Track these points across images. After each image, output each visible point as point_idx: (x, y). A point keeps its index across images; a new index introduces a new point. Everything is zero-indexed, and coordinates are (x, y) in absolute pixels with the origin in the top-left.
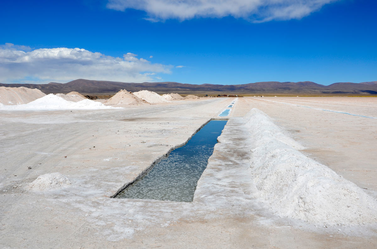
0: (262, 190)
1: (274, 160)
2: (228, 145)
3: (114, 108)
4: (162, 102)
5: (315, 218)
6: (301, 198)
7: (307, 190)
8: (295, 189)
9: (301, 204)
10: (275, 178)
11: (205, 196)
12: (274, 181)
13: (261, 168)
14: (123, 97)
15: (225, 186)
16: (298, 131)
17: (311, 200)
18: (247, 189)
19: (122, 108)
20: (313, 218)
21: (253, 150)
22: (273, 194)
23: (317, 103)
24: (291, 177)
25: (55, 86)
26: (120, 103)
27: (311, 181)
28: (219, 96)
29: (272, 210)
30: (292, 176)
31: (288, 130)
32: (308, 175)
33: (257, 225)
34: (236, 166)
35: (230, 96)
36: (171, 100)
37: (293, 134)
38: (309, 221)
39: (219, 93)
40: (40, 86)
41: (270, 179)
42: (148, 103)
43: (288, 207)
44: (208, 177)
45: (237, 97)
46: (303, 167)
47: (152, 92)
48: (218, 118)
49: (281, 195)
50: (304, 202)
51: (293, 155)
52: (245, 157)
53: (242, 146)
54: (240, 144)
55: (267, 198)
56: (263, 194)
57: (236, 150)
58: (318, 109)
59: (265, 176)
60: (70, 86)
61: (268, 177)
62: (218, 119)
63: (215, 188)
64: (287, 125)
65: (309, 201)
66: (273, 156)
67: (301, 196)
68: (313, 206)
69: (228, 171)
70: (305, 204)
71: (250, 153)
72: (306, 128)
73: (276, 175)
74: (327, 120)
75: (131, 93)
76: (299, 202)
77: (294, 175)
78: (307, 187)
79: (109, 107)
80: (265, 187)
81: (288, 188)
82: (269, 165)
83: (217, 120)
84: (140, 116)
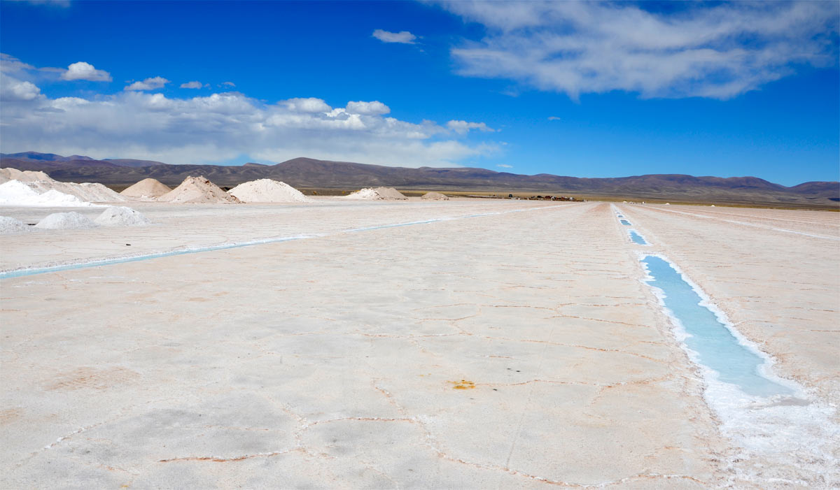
14: (186, 189)
25: (255, 170)
40: (228, 170)
42: (237, 201)
60: (283, 171)
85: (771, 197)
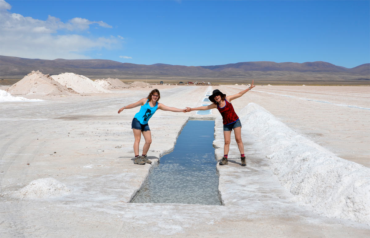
0: (299, 194)
1: (307, 163)
2: (233, 150)
3: (29, 100)
4: (96, 92)
5: (366, 218)
6: (349, 198)
7: (355, 190)
8: (340, 190)
9: (350, 204)
10: (314, 180)
11: (237, 200)
12: (313, 184)
13: (290, 173)
14: (36, 83)
15: (254, 192)
16: (320, 135)
17: (361, 200)
18: (280, 194)
19: (41, 100)
20: (364, 218)
21: (270, 156)
22: (315, 197)
23: (337, 95)
24: (334, 179)
26: (31, 93)
27: (358, 181)
28: (181, 83)
29: (317, 211)
30: (335, 177)
31: (306, 134)
32: (354, 176)
33: (306, 223)
34: (256, 173)
35: (198, 84)
36: (109, 89)
37: (314, 139)
38: (360, 220)
39: (180, 79)
41: (308, 182)
42: (76, 93)
43: (335, 208)
44: (228, 184)
45: (209, 85)
46: (346, 168)
47: (82, 76)
48: (198, 117)
49: (325, 197)
50: (353, 202)
51: (330, 157)
52: (262, 164)
53: (252, 152)
54: (249, 150)
55: (308, 202)
56: (302, 198)
57: (247, 156)
58: (341, 105)
59: (301, 180)
61: (306, 180)
62: (199, 119)
63: (243, 193)
64: (301, 126)
65: (359, 201)
66: (304, 160)
67: (349, 197)
68: (363, 206)
69: (250, 178)
70: (354, 204)
71: (266, 159)
72: (330, 131)
73: (316, 177)
74: (357, 121)
75: (48, 76)
76: (347, 203)
77: (337, 176)
78: (355, 187)
79: (18, 99)
80: (303, 190)
81: (332, 189)
82: (302, 169)
83: (197, 120)
84: (81, 113)
85: (336, 77)
